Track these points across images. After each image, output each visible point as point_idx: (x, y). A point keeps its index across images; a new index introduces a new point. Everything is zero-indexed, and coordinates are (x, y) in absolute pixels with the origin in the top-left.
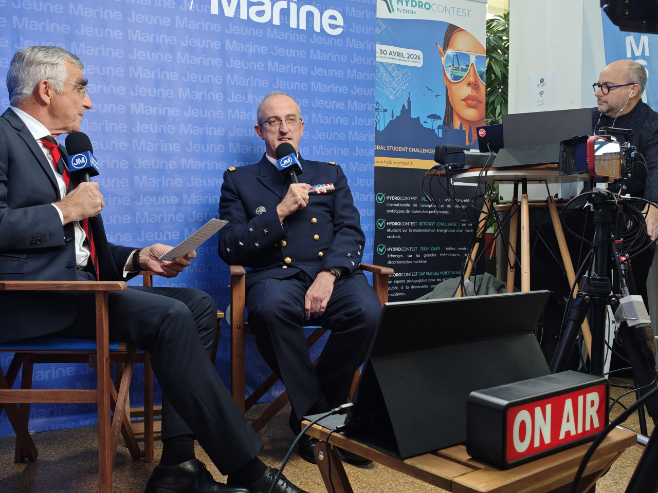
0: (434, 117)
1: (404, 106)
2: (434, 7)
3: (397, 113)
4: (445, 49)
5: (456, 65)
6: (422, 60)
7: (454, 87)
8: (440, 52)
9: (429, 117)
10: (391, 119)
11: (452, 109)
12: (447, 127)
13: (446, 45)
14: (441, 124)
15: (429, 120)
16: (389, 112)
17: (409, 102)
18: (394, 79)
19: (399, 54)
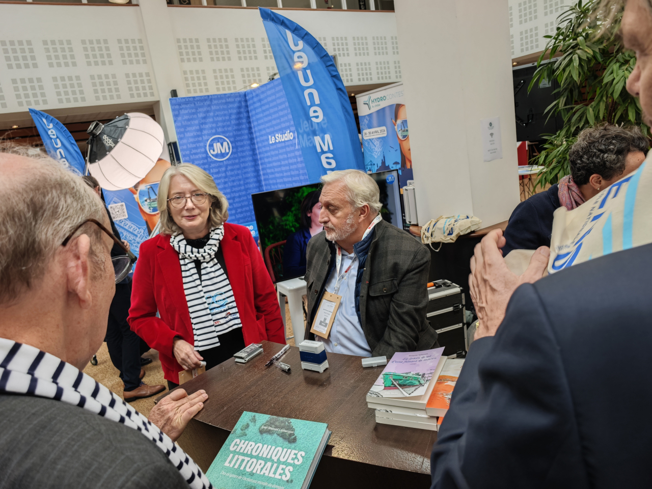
0: (396, 163)
1: (382, 160)
2: (388, 97)
3: (380, 165)
4: (396, 121)
5: (403, 129)
6: (386, 132)
7: (404, 143)
8: (394, 124)
9: (394, 164)
10: (377, 168)
11: (404, 156)
12: (403, 168)
13: (396, 118)
14: (400, 167)
15: (394, 166)
16: (376, 165)
17: (384, 157)
18: (375, 146)
19: (376, 132)
